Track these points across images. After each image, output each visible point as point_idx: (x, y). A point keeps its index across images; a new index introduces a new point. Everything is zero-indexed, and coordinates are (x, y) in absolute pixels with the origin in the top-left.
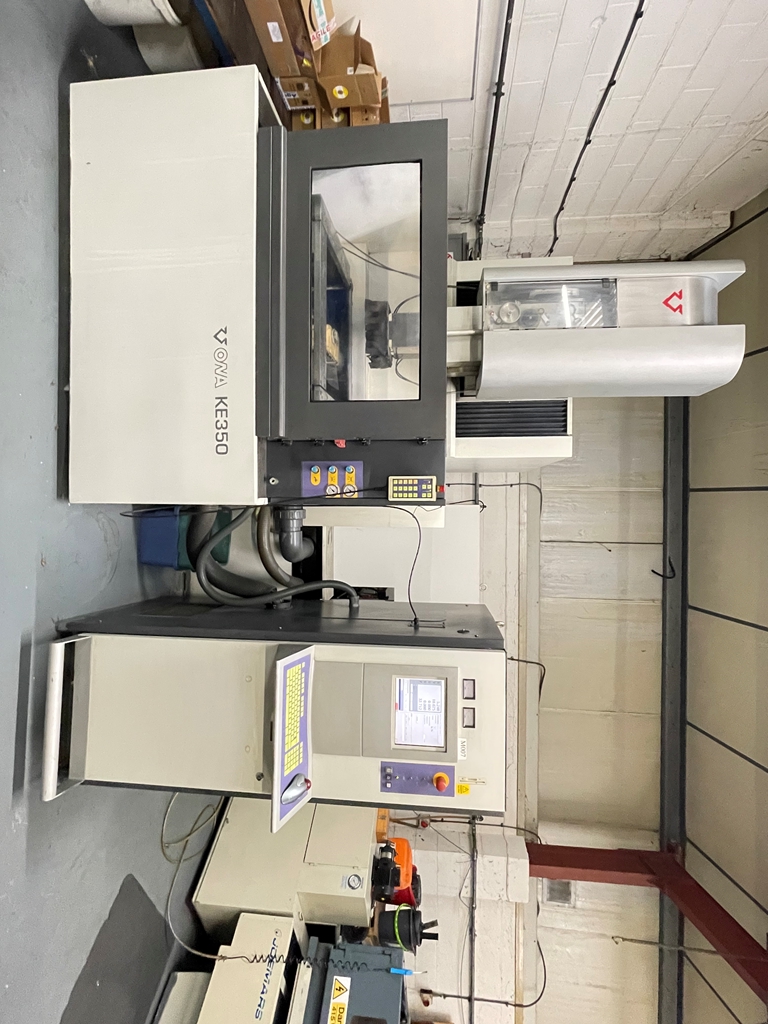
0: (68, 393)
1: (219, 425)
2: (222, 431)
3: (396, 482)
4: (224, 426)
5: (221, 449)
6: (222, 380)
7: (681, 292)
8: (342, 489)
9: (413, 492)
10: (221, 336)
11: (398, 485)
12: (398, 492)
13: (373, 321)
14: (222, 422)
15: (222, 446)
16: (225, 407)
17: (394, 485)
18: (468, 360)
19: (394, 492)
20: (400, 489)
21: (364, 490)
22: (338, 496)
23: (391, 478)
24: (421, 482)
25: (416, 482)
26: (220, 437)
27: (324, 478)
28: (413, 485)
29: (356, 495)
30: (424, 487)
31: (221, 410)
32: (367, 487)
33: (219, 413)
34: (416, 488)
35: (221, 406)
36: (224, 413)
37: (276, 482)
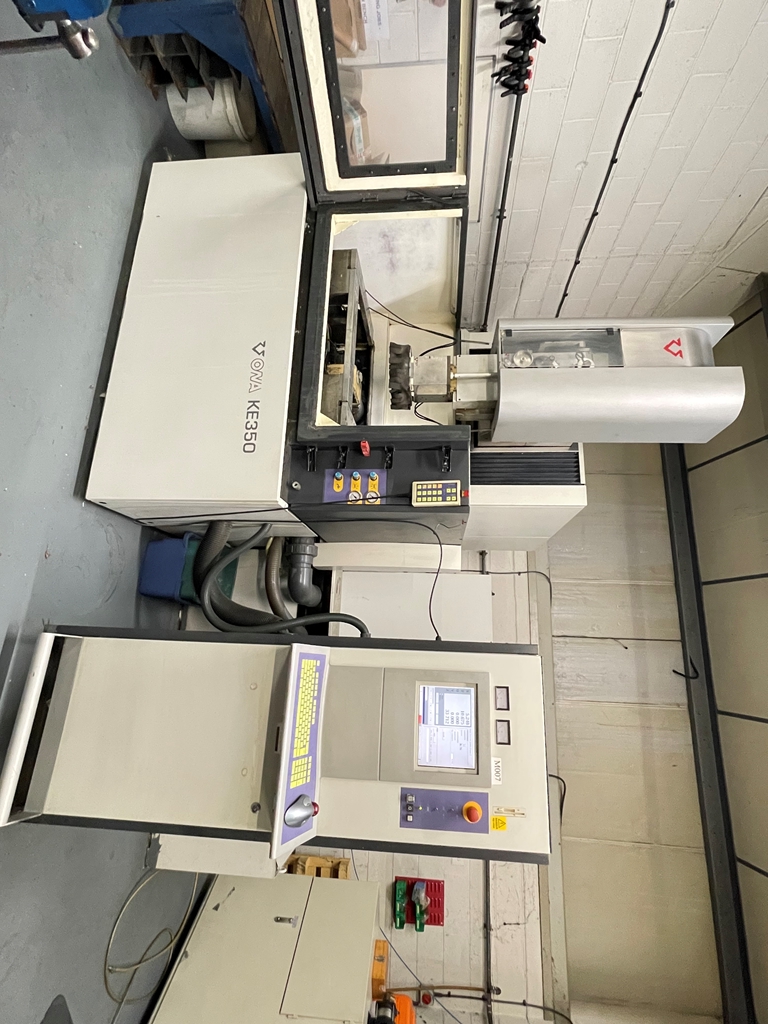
0: (104, 399)
1: (249, 426)
2: (252, 431)
3: (420, 487)
4: (254, 426)
5: (248, 448)
6: (255, 386)
7: (679, 340)
8: (365, 495)
9: (437, 496)
11: (422, 490)
12: (422, 496)
13: (396, 361)
14: (252, 422)
15: (249, 445)
16: (256, 410)
17: (418, 490)
18: (485, 399)
19: (418, 496)
20: (424, 493)
21: (386, 497)
22: (360, 502)
23: (415, 484)
24: (445, 486)
25: (440, 486)
26: (248, 437)
27: (347, 486)
28: (437, 489)
29: (378, 502)
30: (448, 491)
31: (253, 413)
32: (390, 493)
33: (250, 415)
34: (440, 492)
35: (254, 409)
36: (255, 415)
37: (299, 487)
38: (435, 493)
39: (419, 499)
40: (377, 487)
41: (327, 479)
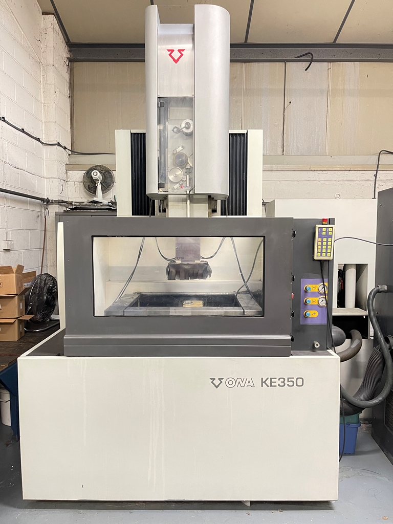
0: (252, 502)
1: (282, 384)
2: (286, 382)
3: (319, 254)
4: (282, 380)
5: (300, 382)
6: (249, 382)
7: (169, 50)
8: (322, 294)
9: (327, 242)
10: (217, 382)
11: (322, 253)
12: (326, 253)
13: (182, 274)
14: (279, 382)
15: (297, 382)
16: (269, 379)
17: (321, 255)
18: (207, 204)
19: (326, 256)
20: (324, 251)
21: (323, 278)
22: (327, 296)
23: (316, 258)
24: (320, 236)
25: (320, 239)
26: (291, 384)
27: (313, 307)
28: (322, 242)
29: (326, 284)
30: (324, 233)
31: (271, 382)
32: (320, 276)
33: (273, 384)
34: (325, 239)
35: (268, 382)
36: (273, 380)
37: (317, 343)
38: (325, 243)
39: (329, 254)
40: (314, 286)
41: (309, 322)
